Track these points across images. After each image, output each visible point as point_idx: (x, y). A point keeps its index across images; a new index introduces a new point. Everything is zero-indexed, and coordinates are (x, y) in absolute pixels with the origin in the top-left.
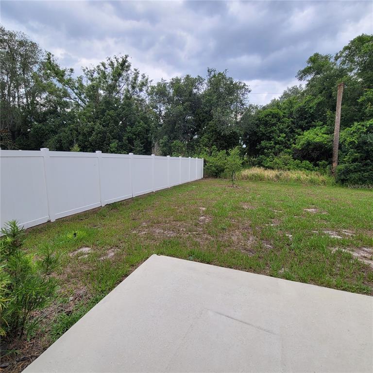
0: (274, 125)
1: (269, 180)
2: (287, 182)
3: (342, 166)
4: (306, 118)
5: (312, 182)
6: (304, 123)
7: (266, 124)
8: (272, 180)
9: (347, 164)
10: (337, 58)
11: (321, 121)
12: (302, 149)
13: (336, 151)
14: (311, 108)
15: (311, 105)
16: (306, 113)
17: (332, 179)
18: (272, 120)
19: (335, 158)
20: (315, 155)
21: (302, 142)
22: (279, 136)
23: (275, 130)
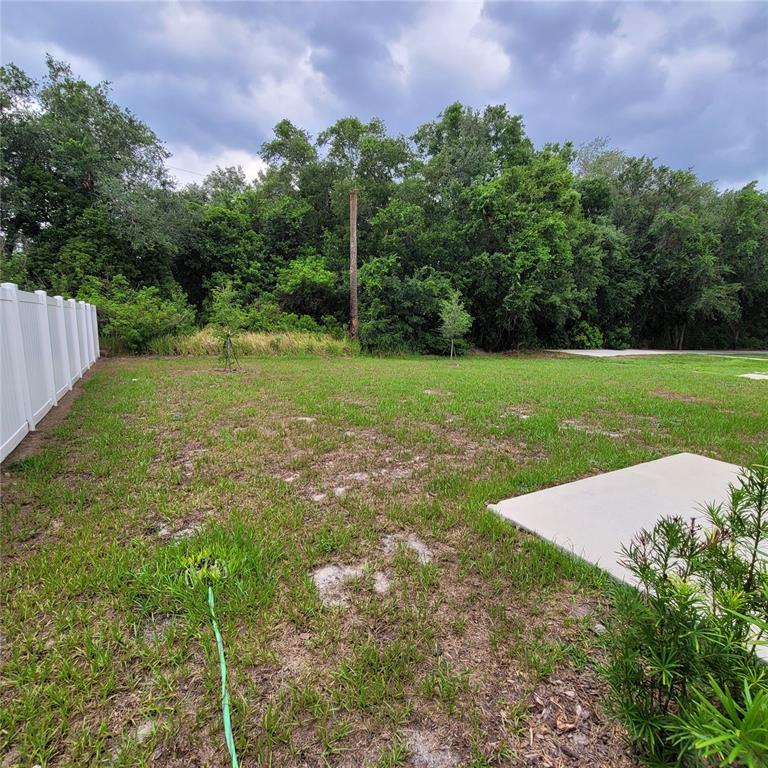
0: (234, 241)
1: (260, 353)
2: (293, 353)
3: (368, 325)
4: (287, 237)
5: (331, 351)
6: (284, 244)
7: (216, 236)
8: (267, 352)
9: (373, 322)
10: (321, 142)
11: (313, 245)
12: (295, 294)
13: (355, 302)
14: (294, 220)
15: (294, 215)
16: (287, 227)
17: (357, 346)
18: (229, 230)
19: (355, 312)
20: (314, 305)
21: (292, 282)
22: (249, 266)
23: (239, 252)
